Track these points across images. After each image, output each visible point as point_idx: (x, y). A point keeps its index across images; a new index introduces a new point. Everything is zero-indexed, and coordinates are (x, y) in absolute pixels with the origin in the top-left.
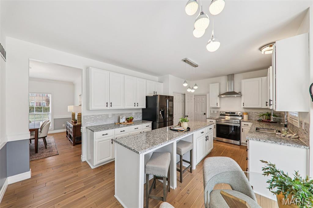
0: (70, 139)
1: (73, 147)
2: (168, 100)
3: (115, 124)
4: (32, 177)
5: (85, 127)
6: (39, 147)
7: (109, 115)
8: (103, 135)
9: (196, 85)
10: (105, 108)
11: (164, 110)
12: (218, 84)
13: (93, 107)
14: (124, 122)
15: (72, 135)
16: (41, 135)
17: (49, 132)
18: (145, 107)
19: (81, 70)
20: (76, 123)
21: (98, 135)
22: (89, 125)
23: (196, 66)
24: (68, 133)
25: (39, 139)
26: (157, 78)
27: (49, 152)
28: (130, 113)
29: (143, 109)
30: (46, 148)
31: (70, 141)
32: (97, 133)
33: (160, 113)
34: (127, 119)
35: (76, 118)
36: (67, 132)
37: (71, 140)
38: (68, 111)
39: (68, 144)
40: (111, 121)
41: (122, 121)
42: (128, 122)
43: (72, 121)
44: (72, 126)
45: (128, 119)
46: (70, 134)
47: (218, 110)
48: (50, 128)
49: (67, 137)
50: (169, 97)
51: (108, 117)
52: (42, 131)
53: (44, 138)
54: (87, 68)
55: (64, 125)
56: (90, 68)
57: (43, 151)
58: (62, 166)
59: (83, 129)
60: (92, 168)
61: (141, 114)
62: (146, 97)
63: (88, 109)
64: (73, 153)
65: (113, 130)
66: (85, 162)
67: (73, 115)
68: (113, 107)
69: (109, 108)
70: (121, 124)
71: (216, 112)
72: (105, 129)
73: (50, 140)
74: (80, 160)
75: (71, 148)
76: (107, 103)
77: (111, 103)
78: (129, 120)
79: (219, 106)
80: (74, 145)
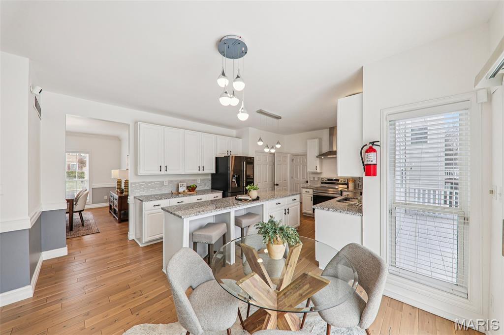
0: (114, 215)
1: (118, 224)
2: (245, 162)
3: (172, 193)
4: (69, 254)
5: (133, 197)
6: (74, 224)
7: (165, 182)
8: (154, 206)
9: (278, 143)
10: (158, 172)
11: (239, 176)
12: (317, 141)
13: (142, 172)
14: (184, 192)
15: (117, 209)
16: (76, 208)
17: (87, 207)
18: (214, 172)
19: (128, 125)
20: (122, 193)
21: (148, 205)
22: (137, 195)
23: (278, 118)
24: (112, 208)
25: (74, 214)
26: (234, 132)
27: (88, 229)
28: (194, 180)
29: (212, 175)
30: (83, 225)
31: (114, 217)
32: (146, 203)
33: (234, 180)
34: (188, 187)
35: (123, 186)
36: (110, 206)
37: (116, 217)
38: (112, 177)
39: (111, 222)
40: (167, 191)
41: (181, 190)
42: (190, 191)
43: (117, 191)
44: (117, 197)
45: (190, 187)
46: (116, 208)
47: (319, 176)
48: (87, 201)
49: (110, 212)
50: (247, 158)
51: (163, 185)
52: (78, 203)
53: (80, 212)
54: (136, 123)
55: (106, 197)
56: (139, 123)
57: (79, 229)
58: (104, 244)
59: (131, 200)
60: (141, 245)
61: (210, 182)
62: (216, 158)
63: (136, 174)
64: (118, 231)
65: (168, 200)
66: (133, 240)
67: (119, 183)
68: (169, 172)
69: (163, 172)
70: (179, 193)
71: (316, 179)
72: (157, 199)
73: (87, 216)
74: (127, 238)
75: (115, 225)
76: (161, 167)
77: (166, 167)
78: (192, 189)
79: (318, 171)
80: (119, 223)
